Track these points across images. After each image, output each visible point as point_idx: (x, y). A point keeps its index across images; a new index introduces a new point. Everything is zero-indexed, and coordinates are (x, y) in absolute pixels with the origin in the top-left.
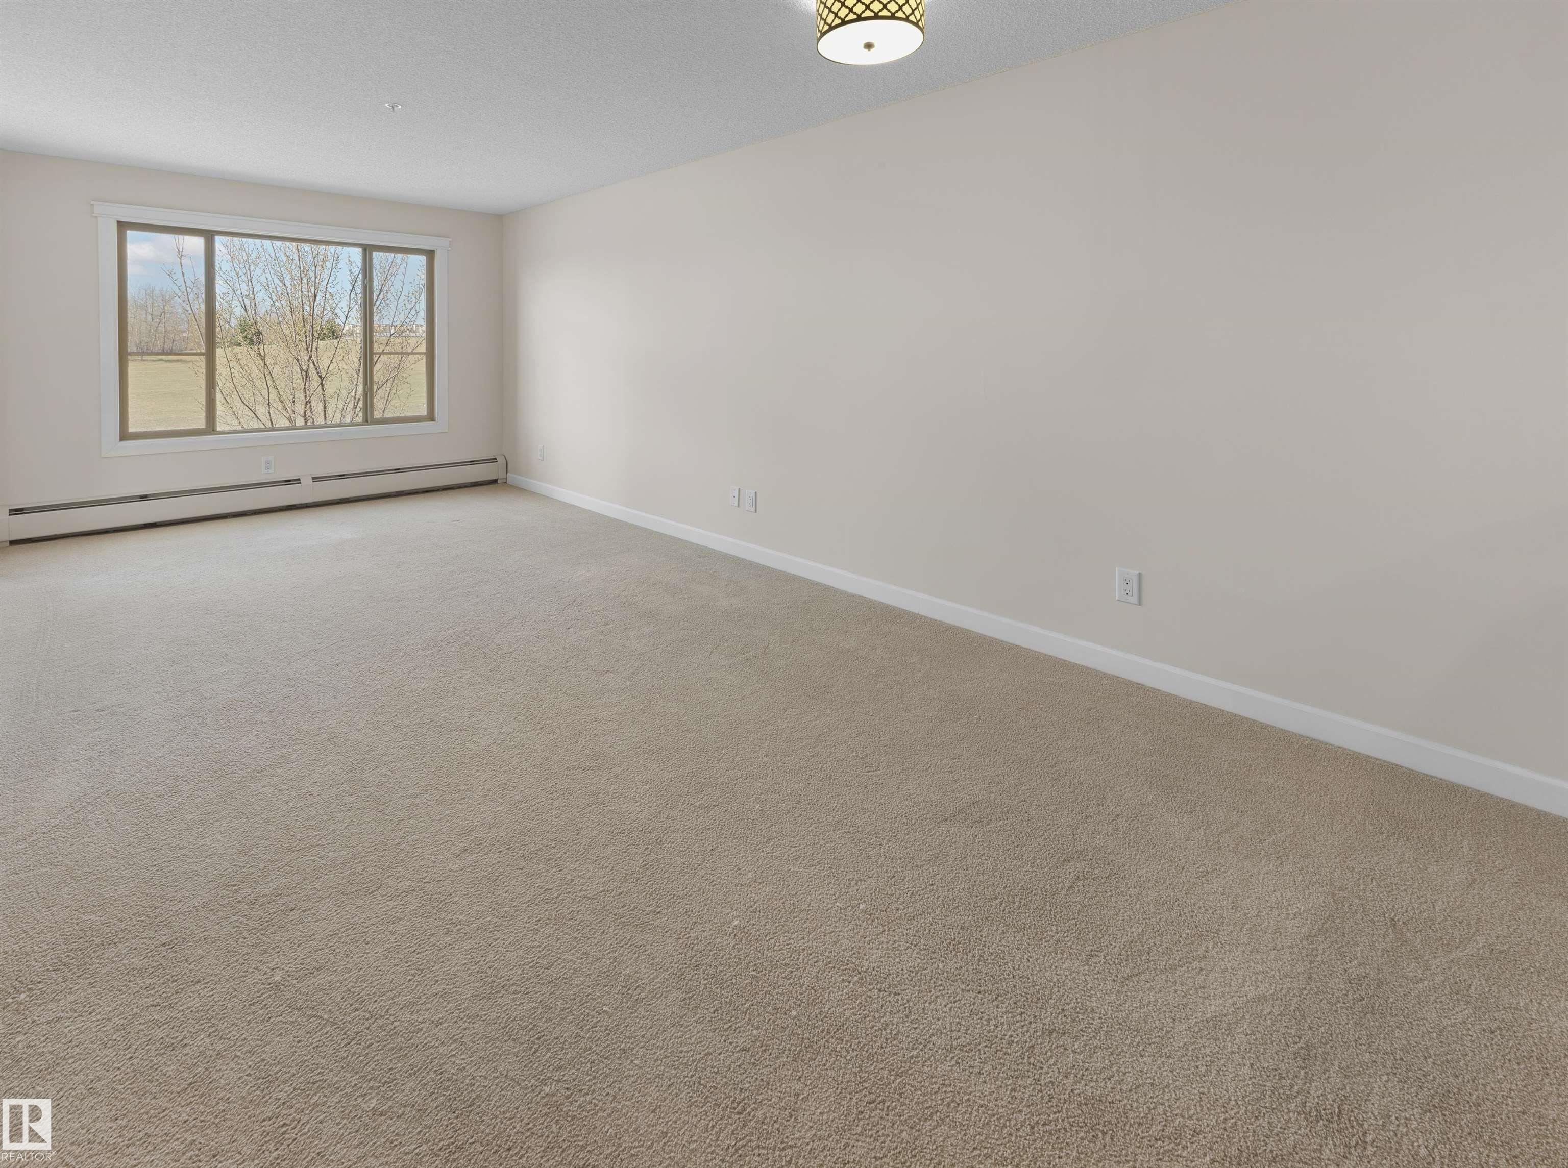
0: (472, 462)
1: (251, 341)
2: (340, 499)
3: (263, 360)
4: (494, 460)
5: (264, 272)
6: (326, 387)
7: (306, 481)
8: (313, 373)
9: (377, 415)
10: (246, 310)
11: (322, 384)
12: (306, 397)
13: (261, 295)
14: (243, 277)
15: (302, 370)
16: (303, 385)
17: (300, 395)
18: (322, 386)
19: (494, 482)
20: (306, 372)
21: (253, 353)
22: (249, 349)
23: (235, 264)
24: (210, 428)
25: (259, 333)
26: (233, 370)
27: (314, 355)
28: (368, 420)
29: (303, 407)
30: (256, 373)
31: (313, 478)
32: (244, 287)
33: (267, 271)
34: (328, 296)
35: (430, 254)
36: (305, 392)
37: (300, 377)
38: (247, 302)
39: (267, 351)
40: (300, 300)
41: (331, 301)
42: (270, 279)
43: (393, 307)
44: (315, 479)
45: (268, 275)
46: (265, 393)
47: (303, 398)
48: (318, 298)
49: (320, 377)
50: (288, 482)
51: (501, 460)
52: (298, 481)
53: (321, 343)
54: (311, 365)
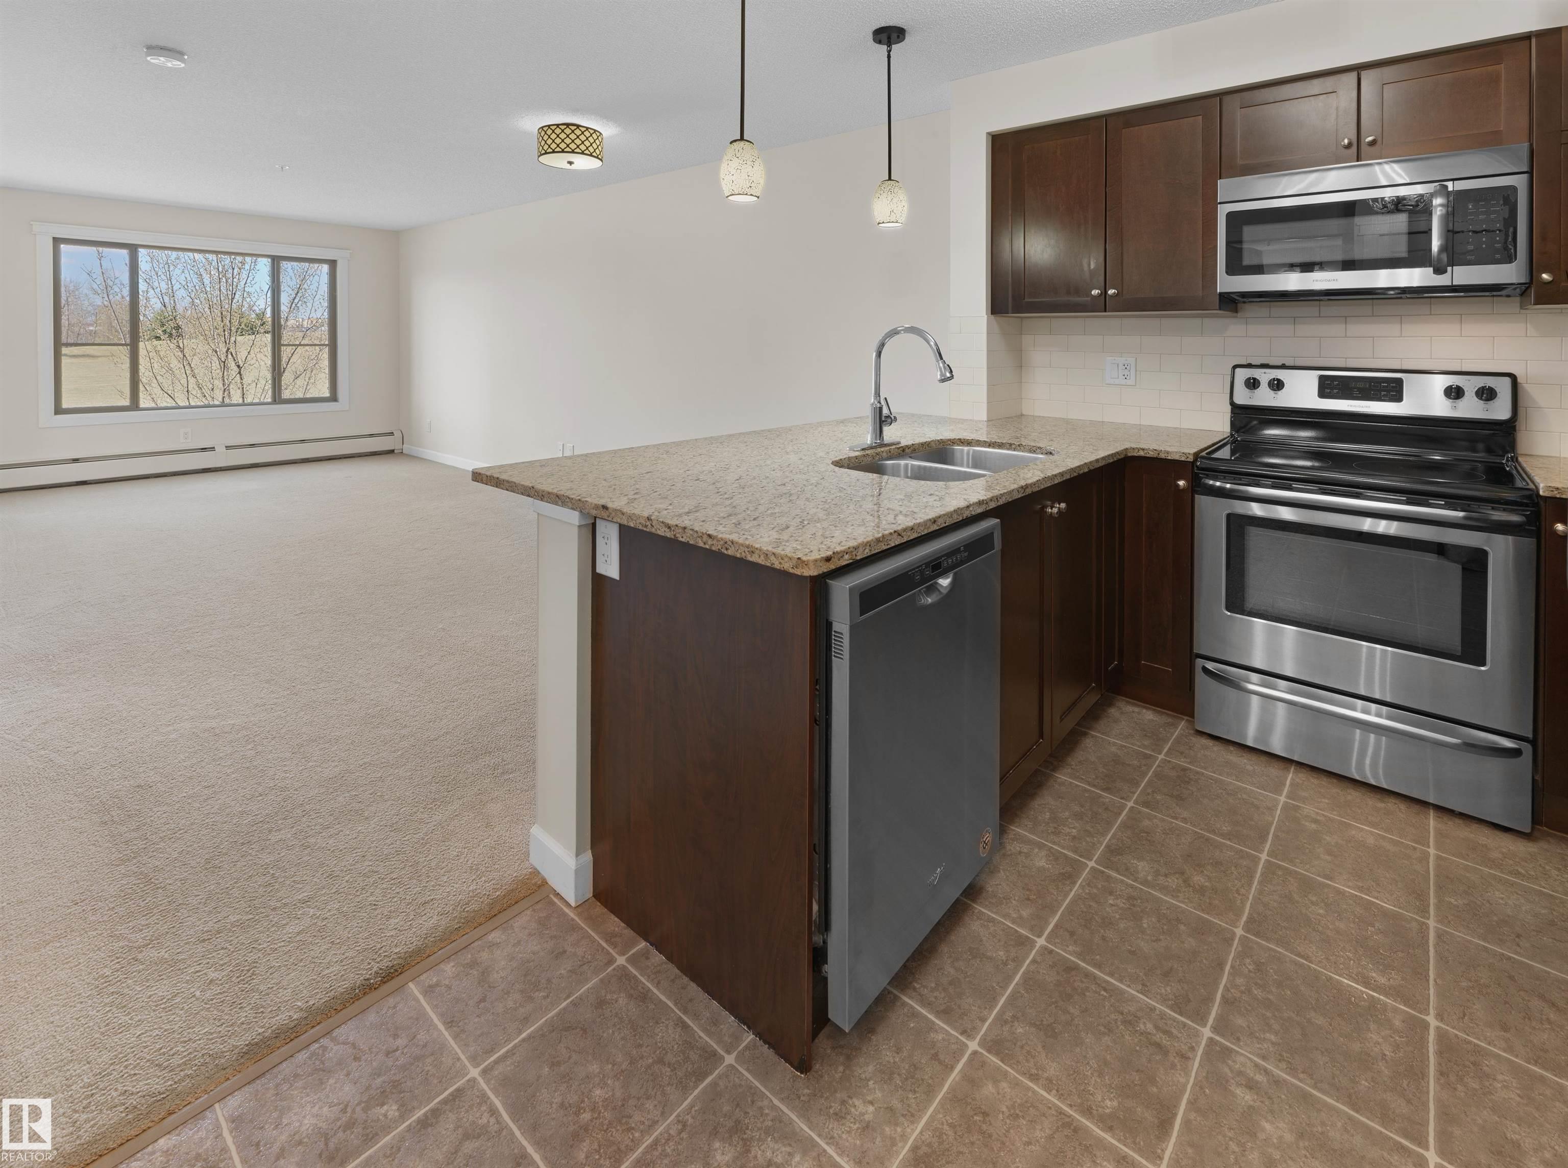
0: (371, 435)
1: (171, 335)
2: (251, 464)
3: (182, 351)
4: (392, 434)
5: (183, 272)
6: (244, 376)
7: (220, 449)
8: (232, 364)
9: (286, 395)
10: (165, 306)
11: (240, 373)
12: (224, 385)
13: (181, 293)
14: (163, 276)
15: (219, 359)
16: (221, 374)
17: (218, 383)
18: (241, 375)
19: (392, 452)
20: (224, 362)
21: (172, 346)
22: (169, 342)
23: (155, 265)
24: (134, 405)
25: (178, 328)
26: (152, 361)
27: (232, 346)
28: (277, 398)
29: (221, 393)
30: (175, 364)
31: (226, 447)
32: (164, 286)
33: (186, 271)
34: (245, 295)
35: (333, 264)
36: (224, 381)
37: (219, 367)
38: (166, 299)
39: (186, 344)
40: (218, 298)
41: (248, 300)
42: (189, 279)
43: (310, 305)
44: (228, 447)
45: (187, 275)
46: (184, 381)
47: (221, 385)
48: (237, 296)
49: (238, 366)
50: (204, 449)
51: (397, 434)
52: (213, 449)
53: (239, 338)
54: (230, 356)
